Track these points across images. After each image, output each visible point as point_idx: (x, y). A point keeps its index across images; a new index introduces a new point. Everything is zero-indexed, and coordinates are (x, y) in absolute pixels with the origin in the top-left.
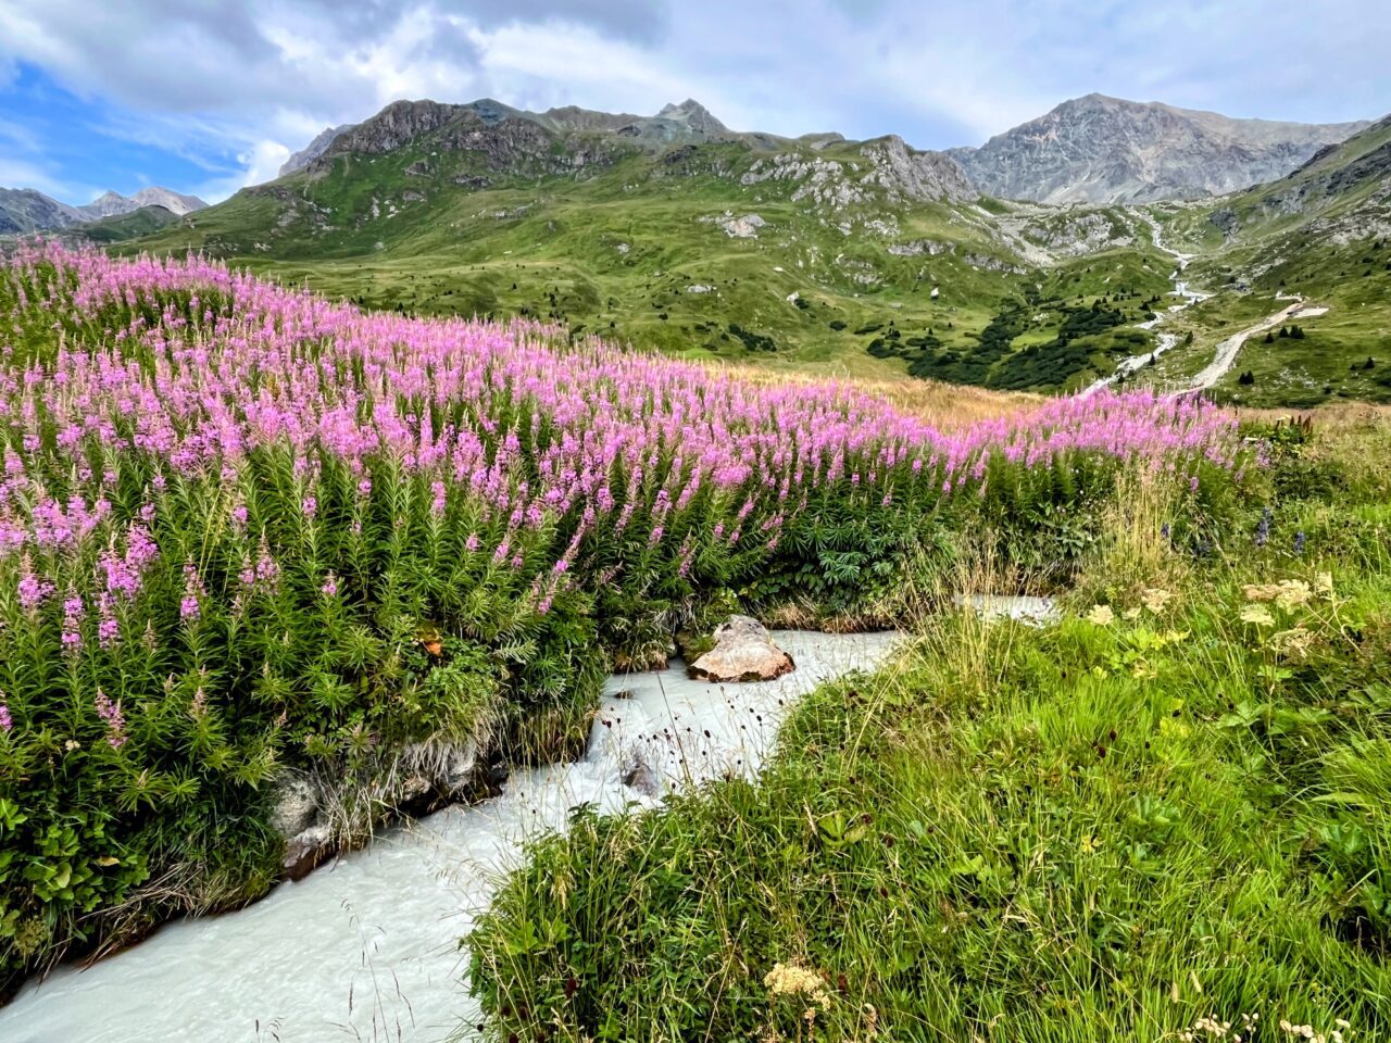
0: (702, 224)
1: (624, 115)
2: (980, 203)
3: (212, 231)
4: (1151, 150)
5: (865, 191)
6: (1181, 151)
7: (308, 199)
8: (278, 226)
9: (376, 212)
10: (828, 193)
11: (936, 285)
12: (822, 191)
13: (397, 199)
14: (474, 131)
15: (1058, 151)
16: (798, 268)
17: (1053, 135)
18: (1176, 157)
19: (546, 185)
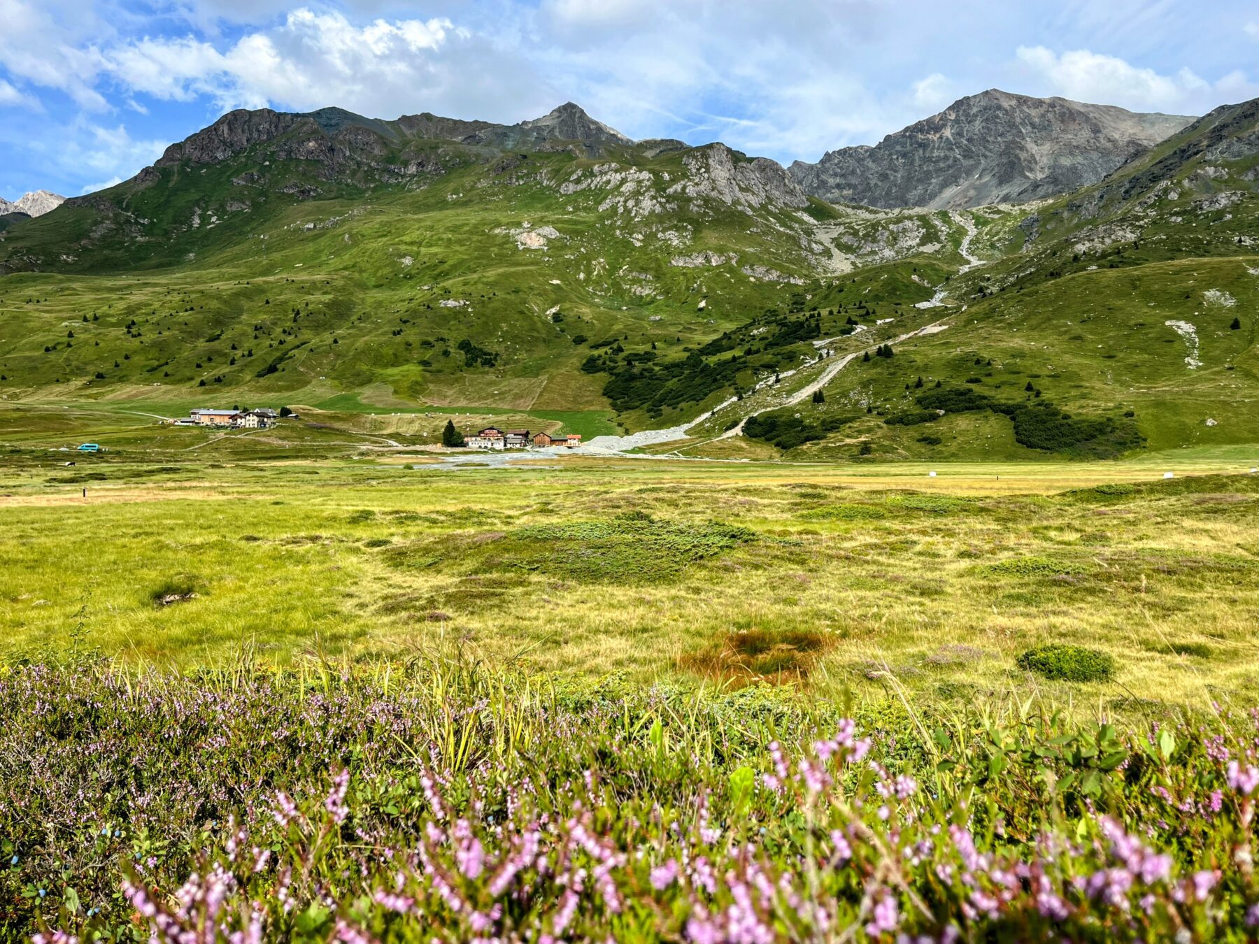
0: (496, 235)
1: (476, 122)
2: (806, 210)
3: (19, 244)
4: (1047, 147)
5: (667, 201)
6: (1077, 147)
7: (127, 209)
8: (89, 238)
9: (196, 222)
10: (630, 203)
11: (705, 297)
12: (625, 202)
13: (221, 210)
14: (309, 140)
15: (952, 149)
16: (578, 280)
17: (947, 133)
18: (1071, 153)
19: (377, 194)
